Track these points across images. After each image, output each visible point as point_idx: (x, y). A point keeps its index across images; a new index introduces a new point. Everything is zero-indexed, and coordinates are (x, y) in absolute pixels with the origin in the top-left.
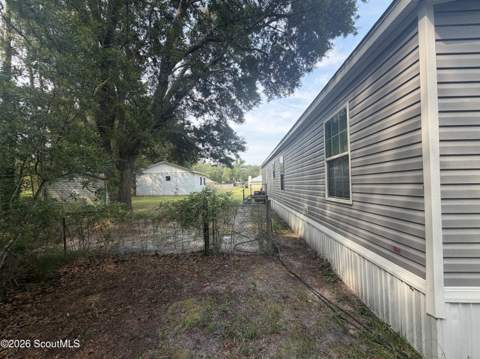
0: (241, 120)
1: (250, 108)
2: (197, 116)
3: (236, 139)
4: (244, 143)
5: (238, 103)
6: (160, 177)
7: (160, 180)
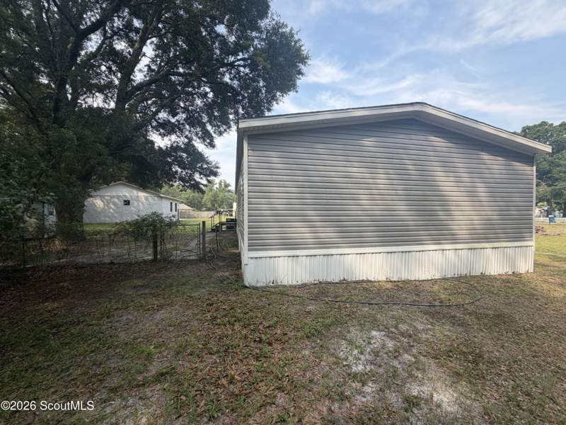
0: (212, 145)
1: (221, 134)
2: (163, 135)
3: (208, 163)
4: (218, 168)
5: (209, 127)
6: (116, 200)
7: (114, 204)
